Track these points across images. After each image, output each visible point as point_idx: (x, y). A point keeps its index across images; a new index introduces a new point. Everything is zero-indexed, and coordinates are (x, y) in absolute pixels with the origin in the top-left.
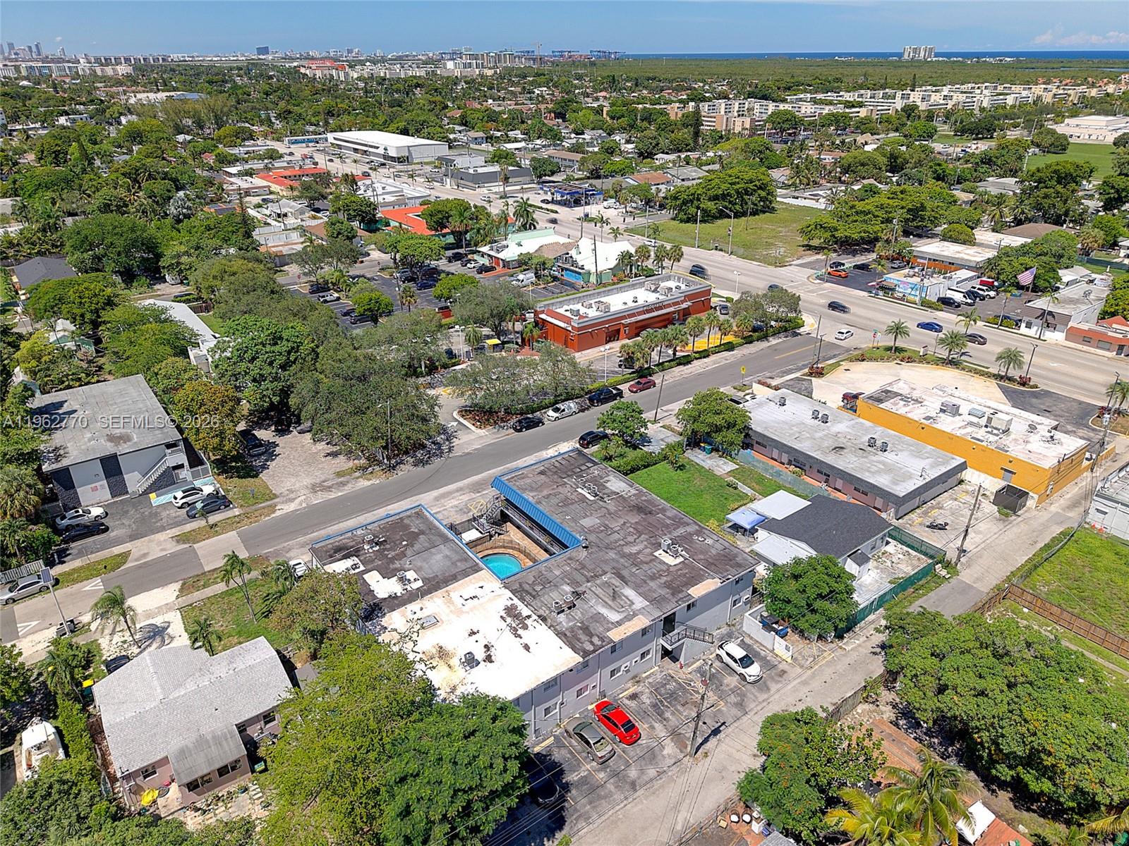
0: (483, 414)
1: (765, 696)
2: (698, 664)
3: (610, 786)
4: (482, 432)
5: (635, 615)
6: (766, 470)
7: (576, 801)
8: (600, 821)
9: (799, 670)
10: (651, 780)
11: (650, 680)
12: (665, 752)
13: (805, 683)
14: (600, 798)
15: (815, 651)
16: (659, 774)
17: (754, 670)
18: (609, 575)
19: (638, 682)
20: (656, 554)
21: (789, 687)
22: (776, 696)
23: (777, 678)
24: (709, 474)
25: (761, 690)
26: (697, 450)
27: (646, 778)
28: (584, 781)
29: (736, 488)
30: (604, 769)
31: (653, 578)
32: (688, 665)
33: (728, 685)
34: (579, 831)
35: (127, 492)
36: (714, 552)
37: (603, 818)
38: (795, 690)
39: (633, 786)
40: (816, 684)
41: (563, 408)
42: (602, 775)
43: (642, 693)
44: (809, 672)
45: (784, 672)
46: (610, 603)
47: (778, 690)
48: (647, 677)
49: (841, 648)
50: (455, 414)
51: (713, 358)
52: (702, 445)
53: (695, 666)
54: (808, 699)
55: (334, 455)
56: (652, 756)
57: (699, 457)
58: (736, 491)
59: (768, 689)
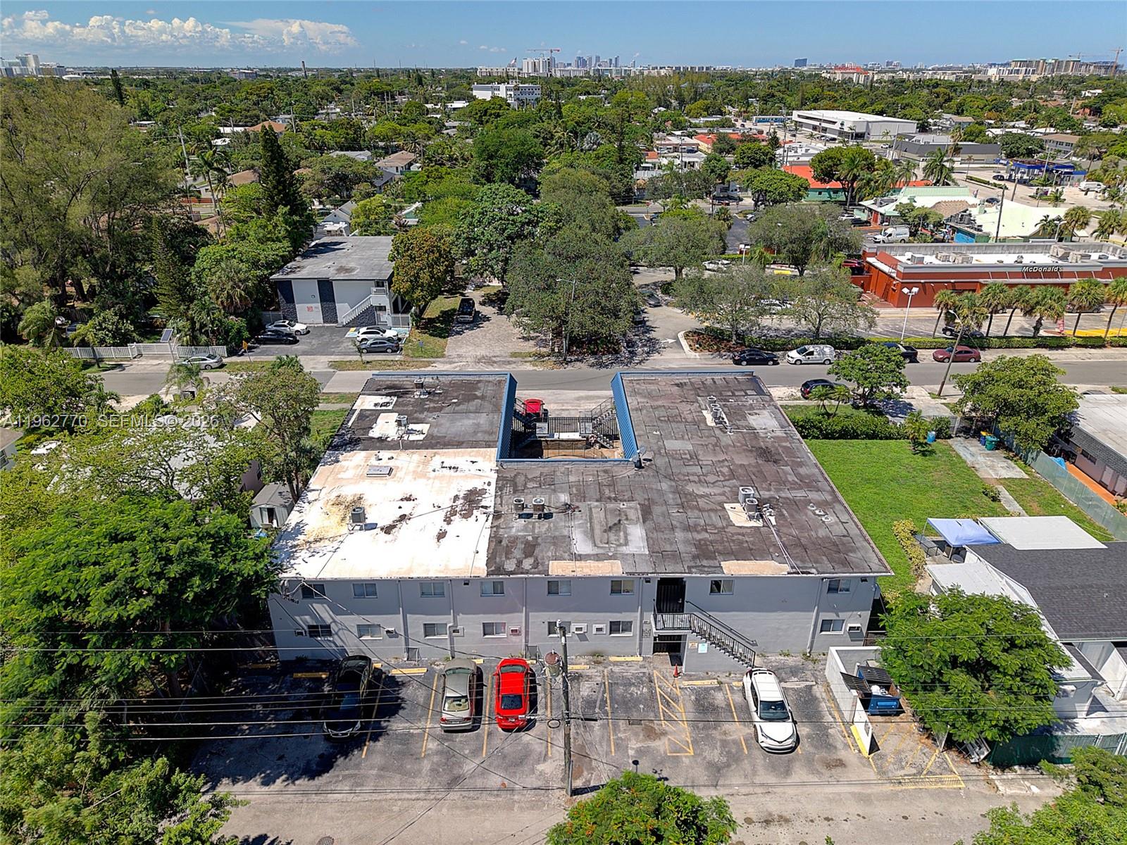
1: (772, 779)
2: (707, 683)
3: (426, 765)
4: (693, 354)
5: (614, 557)
7: (371, 756)
8: (367, 797)
9: (871, 774)
10: (484, 790)
11: (616, 669)
12: (540, 767)
13: (865, 799)
14: (401, 770)
15: (930, 763)
16: (503, 788)
18: (632, 504)
19: (598, 663)
20: (727, 506)
21: (829, 790)
22: (791, 791)
23: (819, 767)
25: (773, 768)
26: (975, 441)
28: (406, 739)
30: (441, 740)
33: (725, 733)
34: (332, 792)
35: (337, 322)
36: (822, 533)
37: (375, 797)
38: (836, 800)
39: (455, 782)
40: (882, 812)
41: (811, 349)
42: (432, 745)
43: (589, 678)
44: (888, 788)
45: (841, 764)
47: (803, 784)
48: (615, 664)
49: (989, 782)
50: (681, 335)
52: (983, 433)
53: (698, 683)
54: (846, 826)
56: (520, 761)
59: (788, 773)
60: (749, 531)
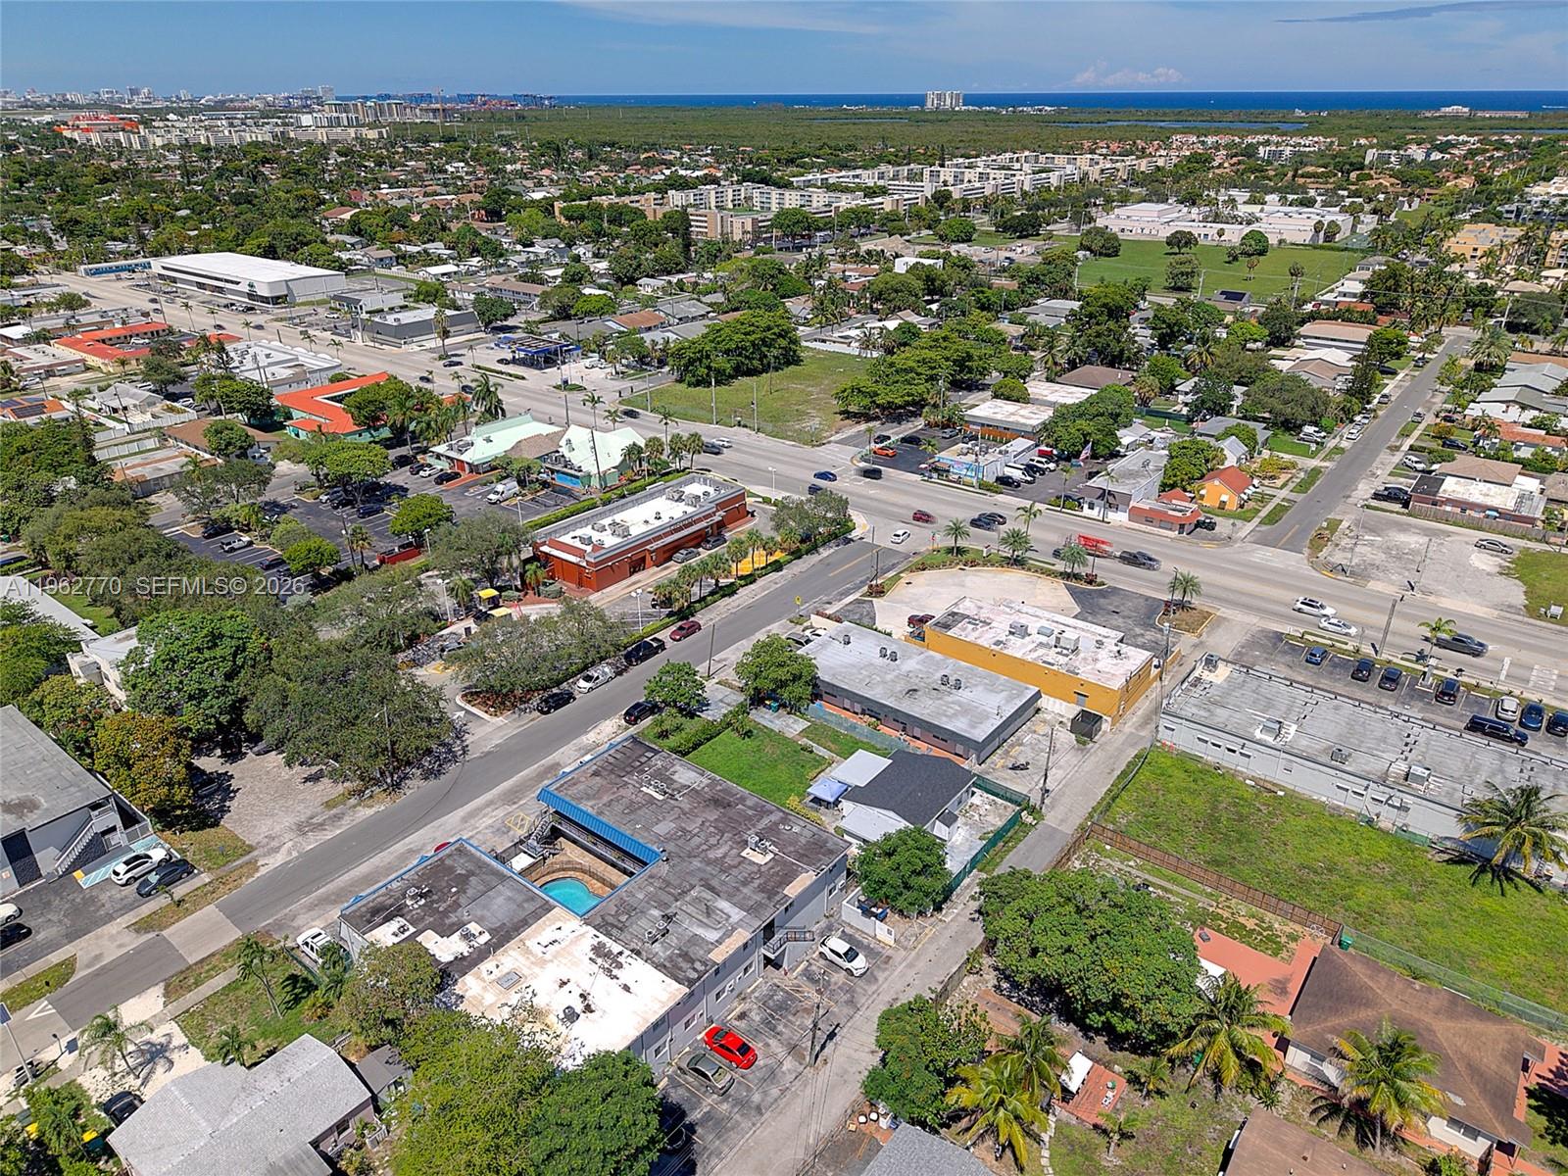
0: (495, 696)
1: (875, 988)
2: (802, 966)
3: (737, 1117)
4: (500, 720)
5: (734, 929)
6: (840, 725)
7: (703, 1138)
8: (732, 1154)
9: (903, 953)
10: (776, 1100)
11: (756, 994)
12: (784, 1068)
13: (911, 966)
14: (728, 1130)
15: (916, 929)
16: (783, 1092)
17: (860, 963)
18: (697, 888)
19: (744, 999)
20: (744, 854)
21: (896, 973)
22: (885, 986)
23: (883, 966)
24: (778, 738)
25: (869, 982)
26: (762, 708)
27: (770, 1099)
28: (708, 1116)
29: (811, 752)
30: (726, 1100)
31: (745, 883)
32: (793, 970)
33: (836, 984)
34: (713, 1169)
35: (41, 875)
36: (803, 840)
37: (735, 1150)
38: (902, 975)
39: (759, 1109)
40: (921, 965)
41: (596, 675)
42: (725, 1106)
43: (750, 1010)
44: (914, 953)
45: (889, 958)
46: (705, 920)
47: (886, 979)
48: (753, 992)
49: (941, 920)
50: (459, 701)
51: (761, 582)
52: (767, 702)
53: (799, 969)
54: (916, 982)
55: (314, 778)
56: (772, 1074)
57: (765, 718)
58: (813, 755)
59: (876, 980)
60: (771, 864)
